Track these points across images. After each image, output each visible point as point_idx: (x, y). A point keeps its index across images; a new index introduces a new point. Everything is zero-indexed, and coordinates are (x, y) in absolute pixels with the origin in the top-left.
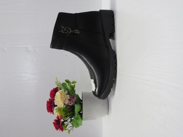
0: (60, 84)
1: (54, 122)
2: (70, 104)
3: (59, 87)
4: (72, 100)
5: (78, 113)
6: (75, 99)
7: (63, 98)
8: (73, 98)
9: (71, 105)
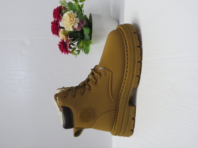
0: (64, 2)
1: (59, 44)
2: (78, 29)
3: (63, 6)
6: (84, 24)
7: (72, 21)
8: (82, 24)
9: (78, 30)
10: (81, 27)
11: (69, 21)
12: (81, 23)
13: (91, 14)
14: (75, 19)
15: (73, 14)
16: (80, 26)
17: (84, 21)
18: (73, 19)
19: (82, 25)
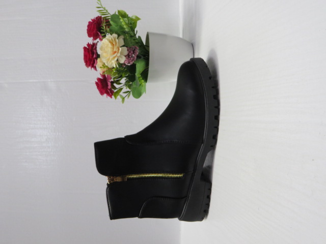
1: (97, 81)
2: (129, 63)
4: (132, 57)
5: (140, 76)
6: (138, 53)
7: (116, 52)
8: (134, 53)
9: (129, 65)
10: (132, 59)
11: (112, 53)
12: (132, 52)
13: (148, 33)
14: (120, 49)
15: (117, 40)
16: (130, 57)
17: (136, 48)
18: (117, 49)
19: (133, 55)
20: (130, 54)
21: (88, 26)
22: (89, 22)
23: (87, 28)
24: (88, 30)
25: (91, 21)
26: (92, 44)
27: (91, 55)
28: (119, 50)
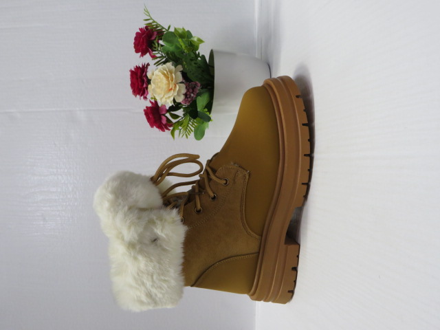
4: (190, 97)
7: (171, 89)
11: (167, 89)
12: (191, 90)
13: (212, 51)
16: (188, 97)
17: (196, 84)
19: (192, 95)
20: (188, 93)
21: (136, 39)
22: (137, 33)
23: (133, 41)
24: (135, 43)
25: (139, 31)
26: (141, 66)
27: (140, 84)
28: (175, 87)
